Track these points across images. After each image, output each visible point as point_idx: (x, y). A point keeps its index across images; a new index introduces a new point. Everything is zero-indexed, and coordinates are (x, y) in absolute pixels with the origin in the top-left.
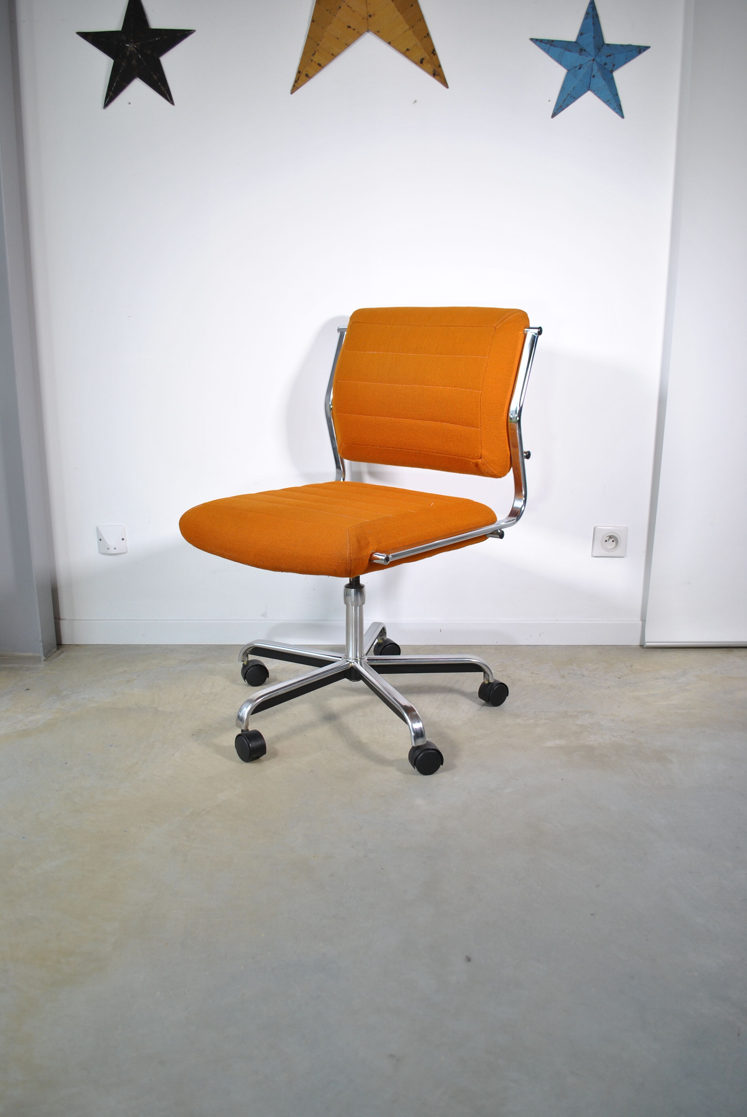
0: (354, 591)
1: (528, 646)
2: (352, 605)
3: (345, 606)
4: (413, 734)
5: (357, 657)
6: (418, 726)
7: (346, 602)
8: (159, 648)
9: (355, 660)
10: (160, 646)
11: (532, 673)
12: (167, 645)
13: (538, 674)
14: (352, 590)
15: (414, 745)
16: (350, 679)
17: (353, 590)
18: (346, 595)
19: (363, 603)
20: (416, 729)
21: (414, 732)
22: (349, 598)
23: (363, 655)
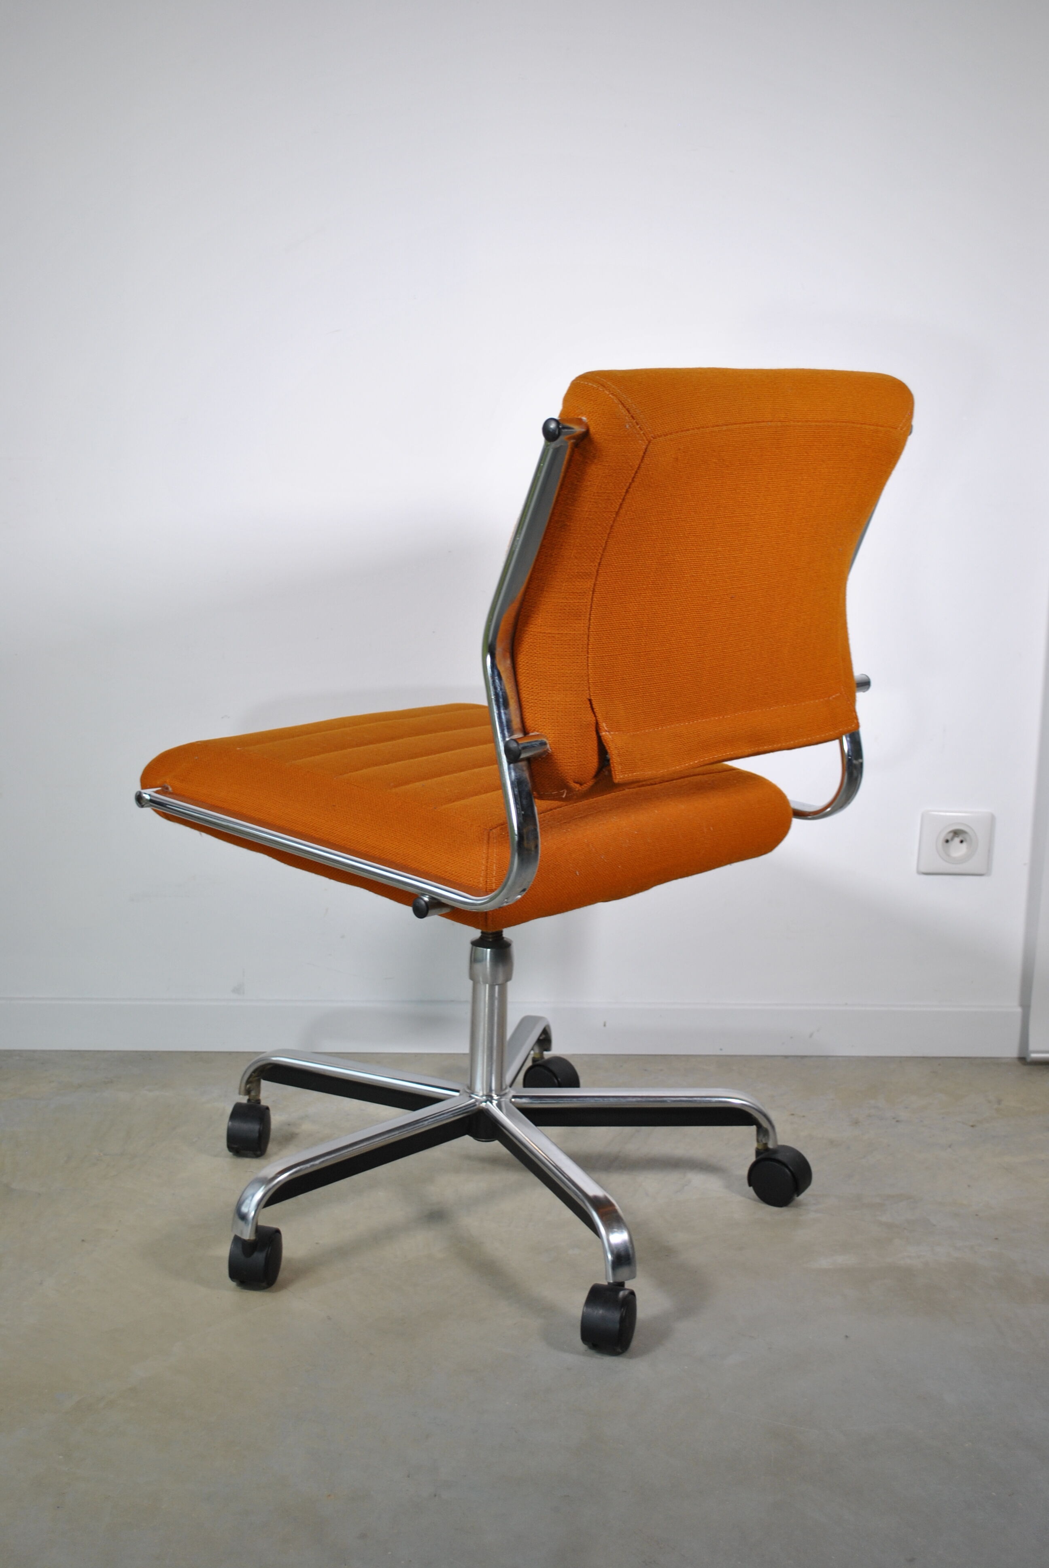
0: (491, 952)
1: (786, 1057)
2: (485, 983)
3: (471, 982)
4: (610, 1257)
5: (491, 1090)
6: (619, 1238)
7: (472, 976)
8: (18, 1058)
9: (486, 1096)
10: (20, 1053)
11: (793, 1115)
12: (34, 1051)
13: (804, 1116)
14: (487, 951)
15: (611, 1281)
16: (477, 1136)
17: (489, 950)
18: (474, 960)
19: (508, 978)
20: (617, 1245)
21: (612, 1253)
22: (478, 967)
23: (504, 1087)
